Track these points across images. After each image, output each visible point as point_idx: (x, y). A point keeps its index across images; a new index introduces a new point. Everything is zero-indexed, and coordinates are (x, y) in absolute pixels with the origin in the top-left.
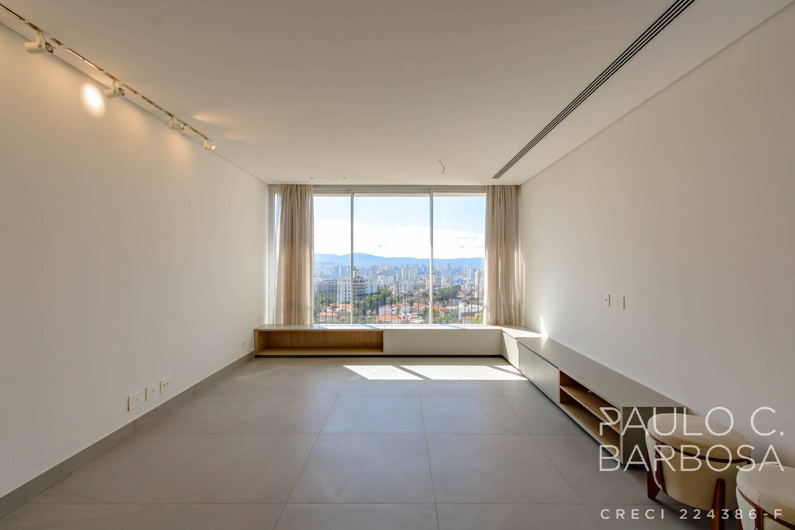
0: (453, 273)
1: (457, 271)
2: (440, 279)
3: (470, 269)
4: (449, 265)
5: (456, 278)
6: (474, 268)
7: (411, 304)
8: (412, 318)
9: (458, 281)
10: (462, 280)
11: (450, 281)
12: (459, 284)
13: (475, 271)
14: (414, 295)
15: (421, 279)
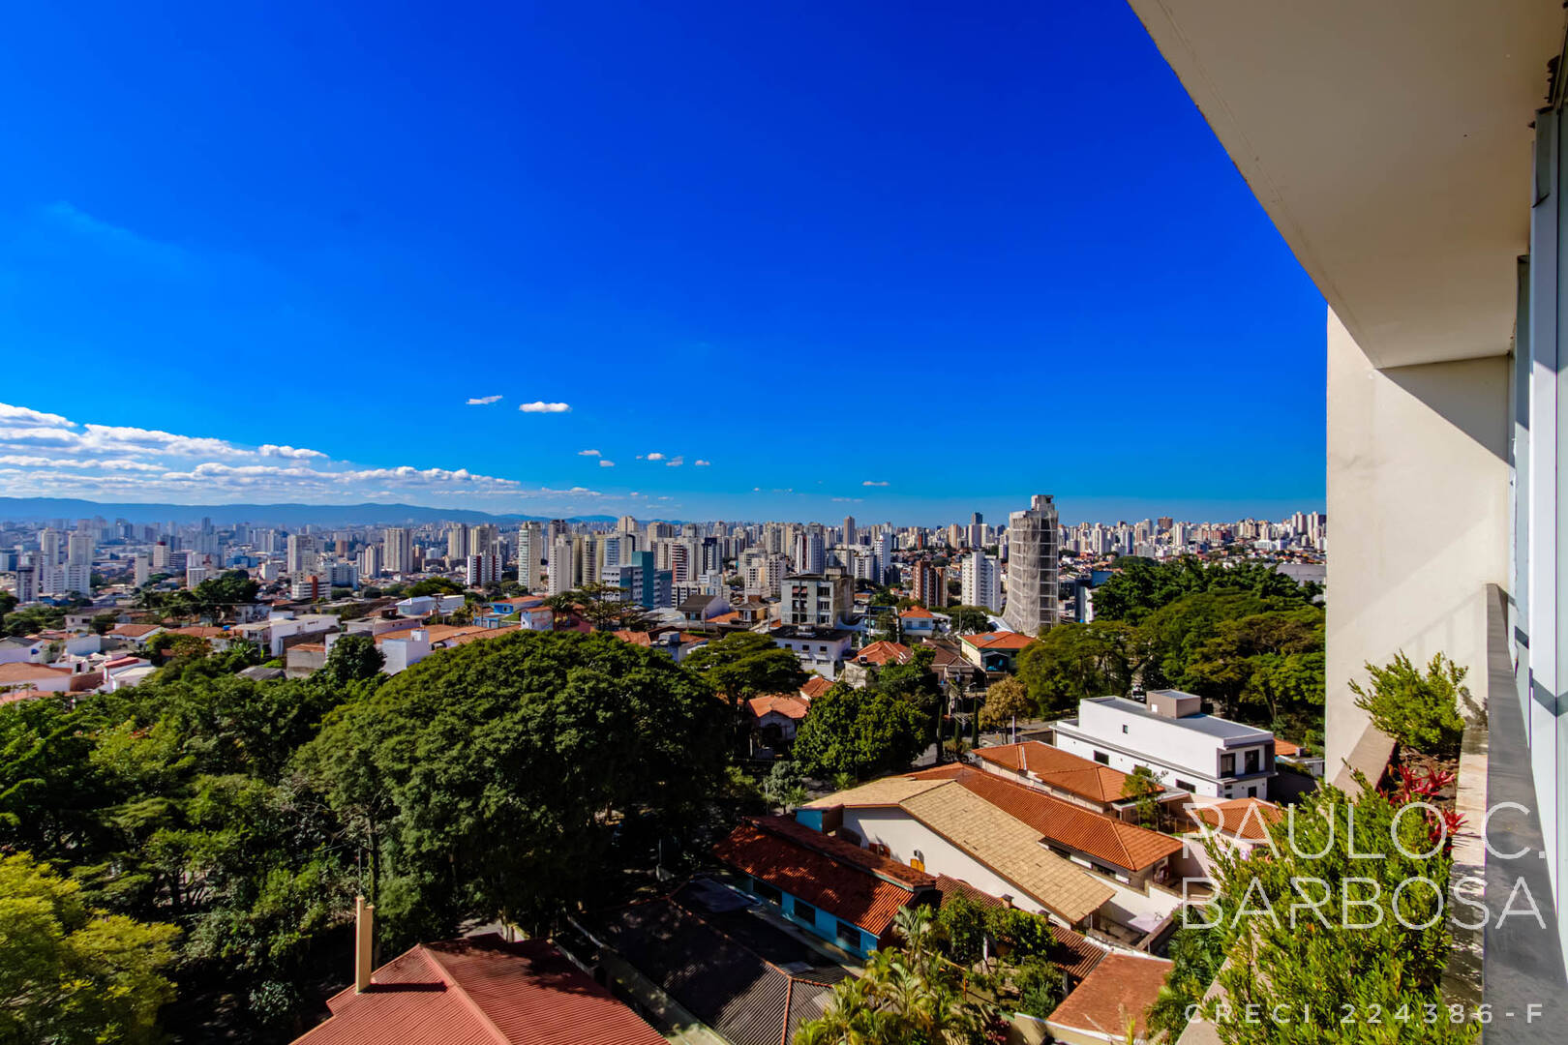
0: (222, 541)
1: (231, 537)
2: (184, 556)
3: (272, 531)
4: (206, 521)
5: (234, 552)
6: (281, 529)
7: (102, 626)
8: (108, 667)
9: (237, 561)
10: (249, 559)
11: (214, 561)
12: (244, 565)
13: (285, 535)
14: (95, 601)
15: (114, 557)
